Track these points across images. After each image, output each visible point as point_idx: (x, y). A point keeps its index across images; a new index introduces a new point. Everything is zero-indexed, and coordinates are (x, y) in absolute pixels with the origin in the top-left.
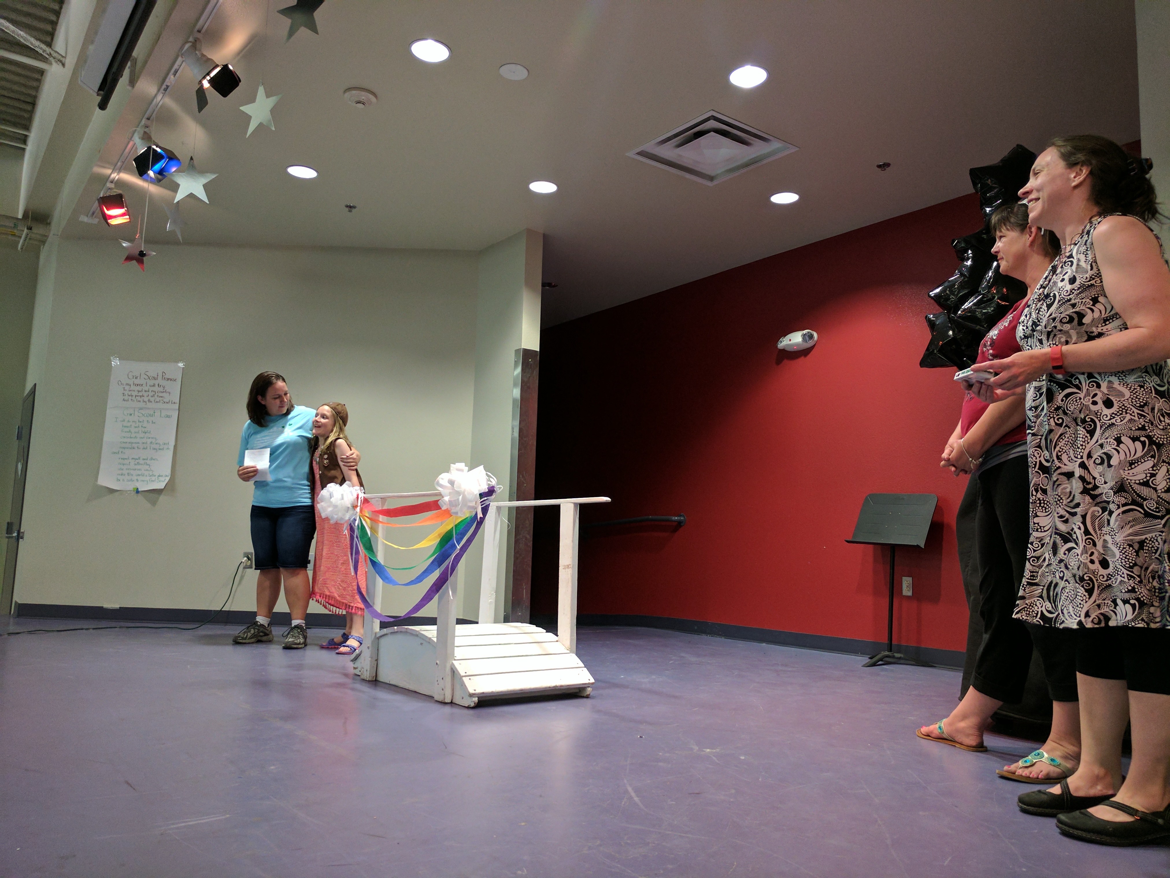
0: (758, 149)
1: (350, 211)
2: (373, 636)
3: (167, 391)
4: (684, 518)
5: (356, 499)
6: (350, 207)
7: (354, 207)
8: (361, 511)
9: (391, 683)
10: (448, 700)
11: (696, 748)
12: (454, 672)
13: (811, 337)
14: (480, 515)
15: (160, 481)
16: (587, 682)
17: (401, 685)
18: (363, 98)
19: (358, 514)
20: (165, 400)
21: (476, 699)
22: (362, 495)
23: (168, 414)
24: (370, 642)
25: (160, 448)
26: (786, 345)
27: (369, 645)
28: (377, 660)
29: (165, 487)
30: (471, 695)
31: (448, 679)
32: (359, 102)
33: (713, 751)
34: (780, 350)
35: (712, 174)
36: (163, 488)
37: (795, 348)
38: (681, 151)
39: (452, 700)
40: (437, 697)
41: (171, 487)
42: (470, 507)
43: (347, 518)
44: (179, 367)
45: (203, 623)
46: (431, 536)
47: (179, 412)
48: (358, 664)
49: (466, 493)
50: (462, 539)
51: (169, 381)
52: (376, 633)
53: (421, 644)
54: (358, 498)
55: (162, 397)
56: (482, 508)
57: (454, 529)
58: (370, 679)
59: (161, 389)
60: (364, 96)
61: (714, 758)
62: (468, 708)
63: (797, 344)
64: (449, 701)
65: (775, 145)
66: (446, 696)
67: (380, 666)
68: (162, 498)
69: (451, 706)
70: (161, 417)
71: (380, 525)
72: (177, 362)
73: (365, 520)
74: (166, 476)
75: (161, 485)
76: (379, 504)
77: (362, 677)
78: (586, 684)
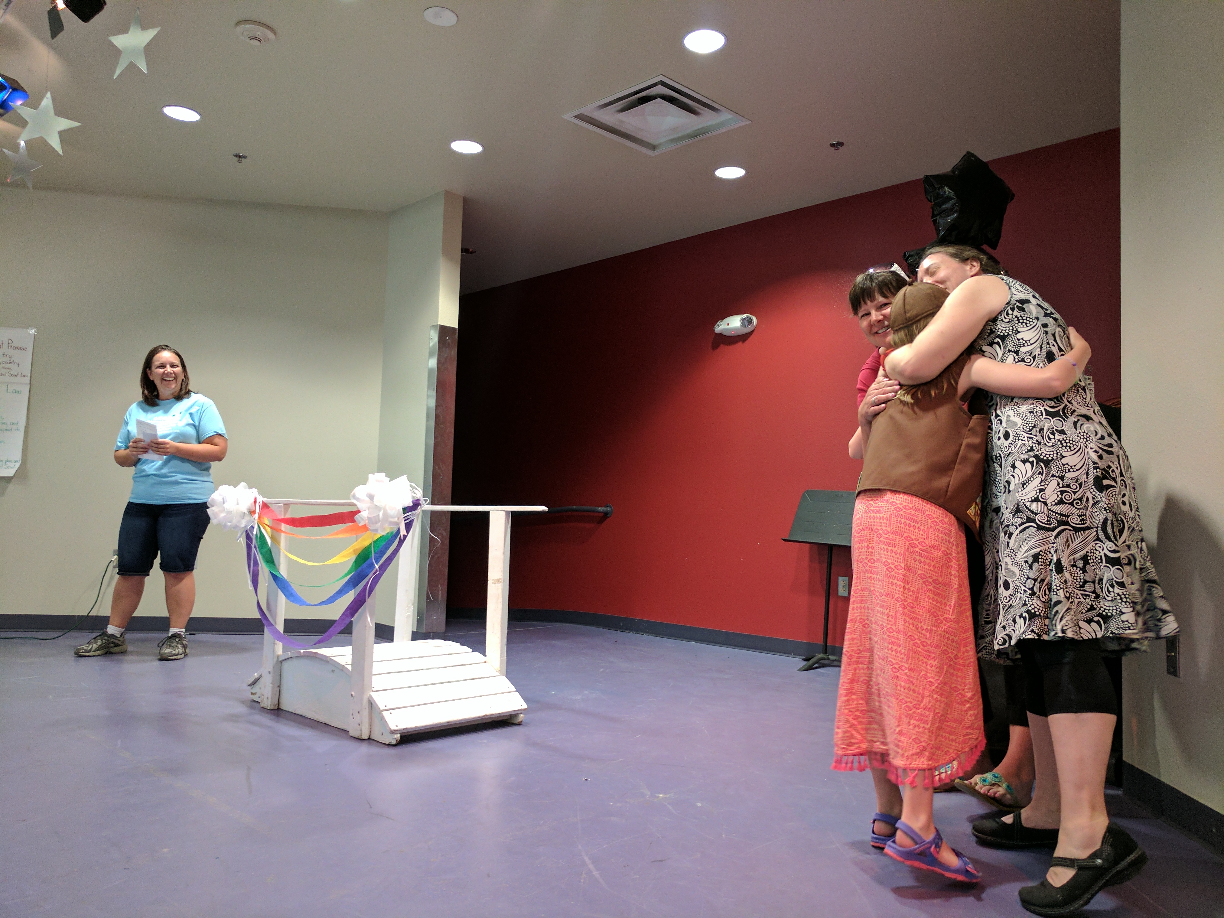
0: (707, 119)
1: (240, 162)
2: (275, 660)
3: (15, 361)
4: (611, 508)
5: (254, 504)
6: (240, 157)
7: (245, 157)
8: (259, 517)
9: (296, 712)
10: (365, 737)
11: (648, 793)
12: (372, 704)
13: (750, 321)
14: (403, 532)
15: (8, 468)
16: (519, 708)
17: (309, 715)
18: (259, 33)
19: (256, 522)
20: (13, 373)
21: (398, 736)
22: (260, 499)
23: (18, 389)
24: (272, 667)
25: (7, 428)
26: (724, 329)
27: (270, 670)
28: (279, 686)
29: (14, 475)
30: (393, 732)
31: (366, 713)
32: (252, 38)
33: (666, 796)
34: (716, 334)
35: (655, 142)
36: (12, 475)
37: (733, 333)
38: (623, 116)
39: (370, 736)
40: (352, 733)
41: (22, 474)
42: (391, 523)
43: (243, 525)
44: (30, 334)
45: (66, 631)
46: (345, 552)
47: (30, 389)
48: (256, 689)
49: (387, 508)
50: (381, 557)
51: (17, 349)
52: (278, 656)
53: (333, 671)
54: (255, 502)
55: (8, 369)
56: (405, 523)
57: (372, 546)
58: (272, 708)
59: (7, 359)
60: (259, 31)
61: (670, 807)
62: (389, 745)
63: (735, 329)
64: (367, 737)
65: (726, 116)
66: (363, 731)
67: (283, 692)
68: (11, 486)
69: (369, 743)
70: (7, 392)
71: (283, 535)
72: (27, 327)
73: (264, 528)
74: (16, 461)
75: (10, 473)
76: (281, 511)
77: (262, 705)
78: (518, 710)
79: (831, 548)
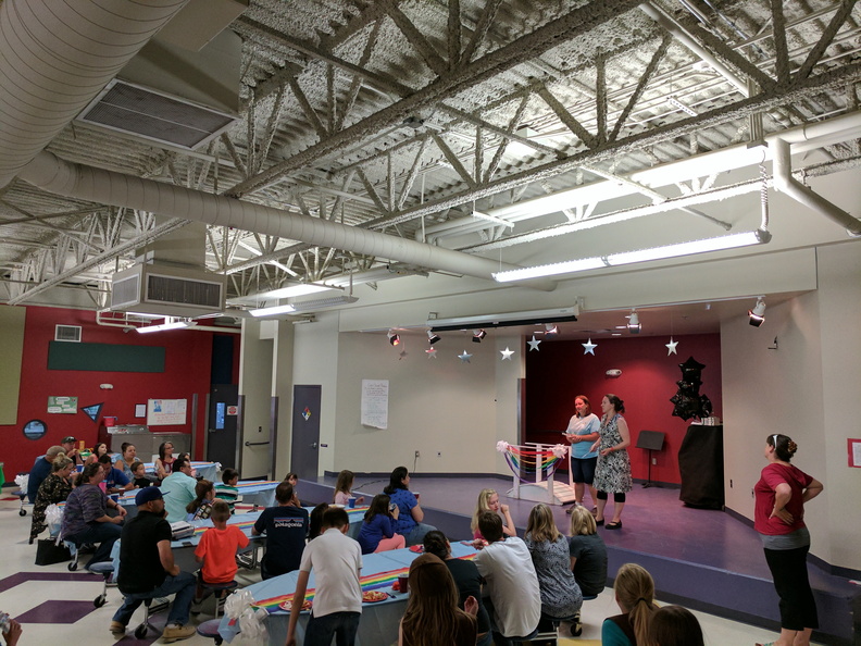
2: (518, 486)
3: (383, 391)
5: (508, 447)
9: (526, 499)
12: (554, 497)
13: (619, 372)
17: (531, 500)
20: (383, 394)
21: (563, 504)
23: (385, 400)
25: (382, 413)
26: (610, 374)
27: (517, 489)
28: (519, 493)
31: (552, 499)
34: (607, 375)
37: (613, 375)
39: (554, 504)
48: (510, 494)
51: (384, 387)
58: (517, 498)
62: (560, 505)
70: (382, 401)
77: (514, 498)
79: (650, 450)
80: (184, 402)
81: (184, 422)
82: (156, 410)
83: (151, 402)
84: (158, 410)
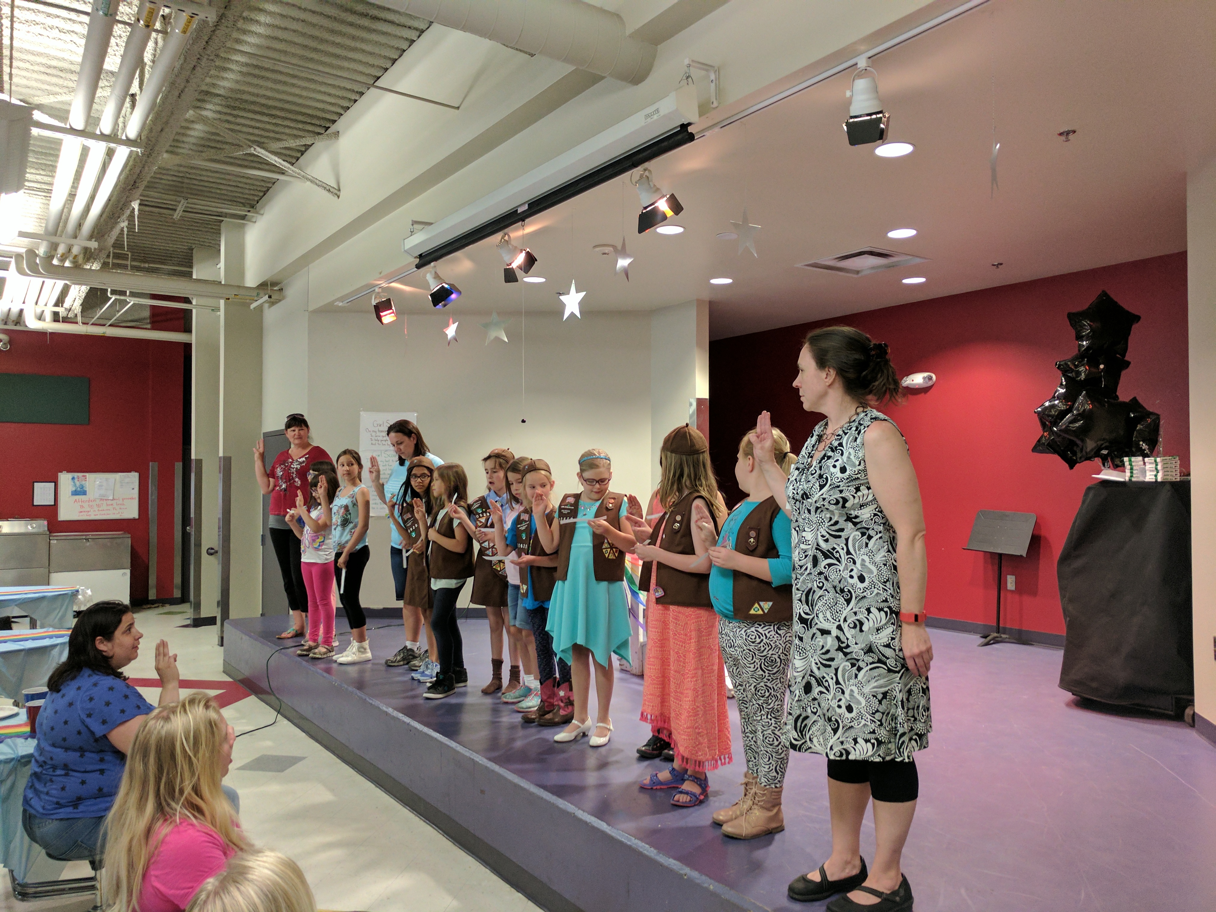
13: (930, 379)
32: (604, 254)
37: (917, 387)
60: (607, 249)
63: (919, 384)
72: (412, 411)
79: (1000, 555)
80: (133, 478)
81: (136, 515)
82: (75, 493)
83: (65, 478)
84: (80, 492)
